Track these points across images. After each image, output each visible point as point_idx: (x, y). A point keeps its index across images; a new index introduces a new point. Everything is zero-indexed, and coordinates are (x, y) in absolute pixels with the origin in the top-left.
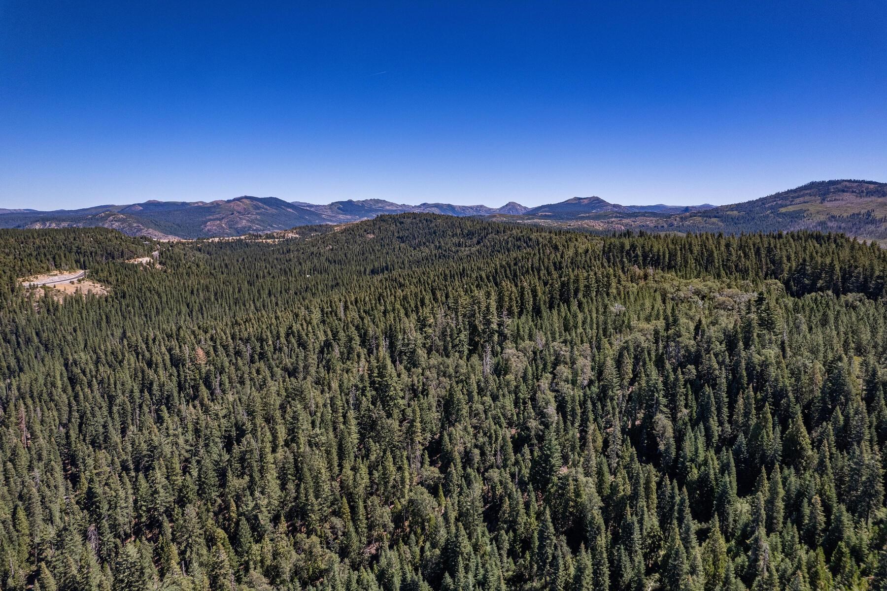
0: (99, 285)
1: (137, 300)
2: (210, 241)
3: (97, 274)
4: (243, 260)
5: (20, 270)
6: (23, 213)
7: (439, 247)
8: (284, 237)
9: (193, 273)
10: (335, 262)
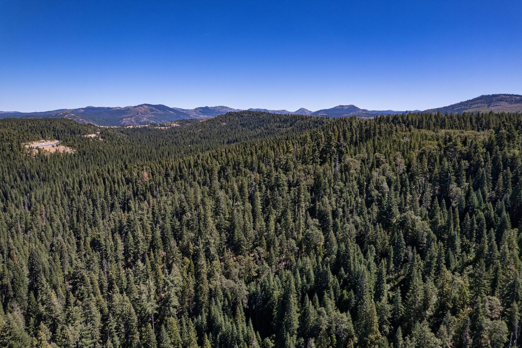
0: (69, 148)
1: (92, 156)
2: (128, 127)
3: (67, 142)
4: (149, 137)
5: (23, 138)
6: (13, 114)
7: (267, 128)
8: (170, 126)
9: (121, 143)
10: (204, 138)
